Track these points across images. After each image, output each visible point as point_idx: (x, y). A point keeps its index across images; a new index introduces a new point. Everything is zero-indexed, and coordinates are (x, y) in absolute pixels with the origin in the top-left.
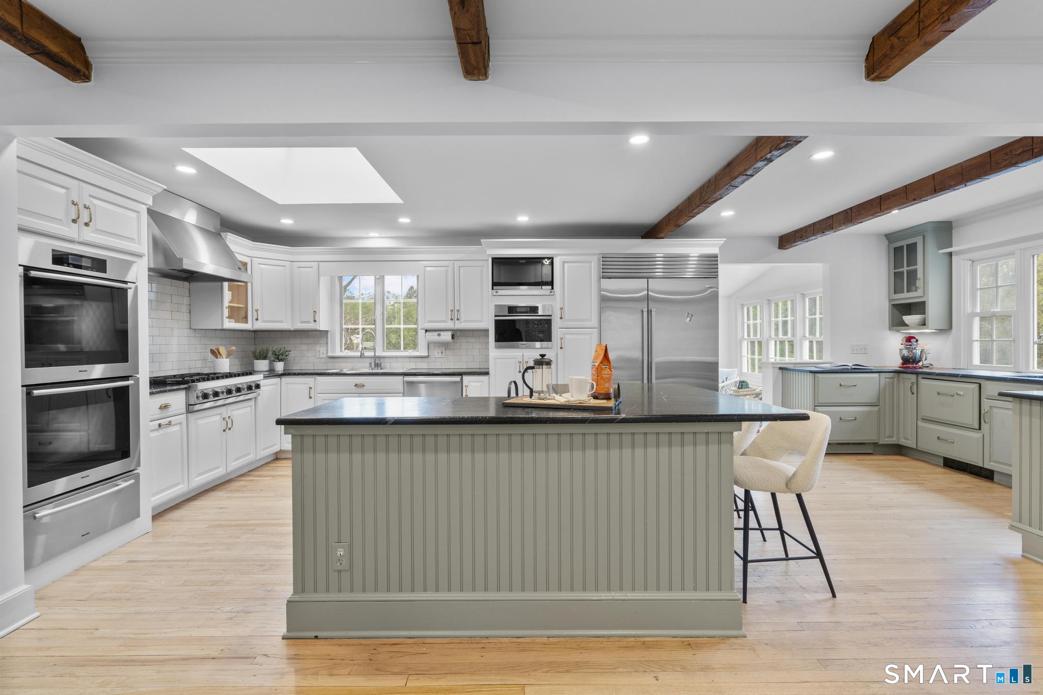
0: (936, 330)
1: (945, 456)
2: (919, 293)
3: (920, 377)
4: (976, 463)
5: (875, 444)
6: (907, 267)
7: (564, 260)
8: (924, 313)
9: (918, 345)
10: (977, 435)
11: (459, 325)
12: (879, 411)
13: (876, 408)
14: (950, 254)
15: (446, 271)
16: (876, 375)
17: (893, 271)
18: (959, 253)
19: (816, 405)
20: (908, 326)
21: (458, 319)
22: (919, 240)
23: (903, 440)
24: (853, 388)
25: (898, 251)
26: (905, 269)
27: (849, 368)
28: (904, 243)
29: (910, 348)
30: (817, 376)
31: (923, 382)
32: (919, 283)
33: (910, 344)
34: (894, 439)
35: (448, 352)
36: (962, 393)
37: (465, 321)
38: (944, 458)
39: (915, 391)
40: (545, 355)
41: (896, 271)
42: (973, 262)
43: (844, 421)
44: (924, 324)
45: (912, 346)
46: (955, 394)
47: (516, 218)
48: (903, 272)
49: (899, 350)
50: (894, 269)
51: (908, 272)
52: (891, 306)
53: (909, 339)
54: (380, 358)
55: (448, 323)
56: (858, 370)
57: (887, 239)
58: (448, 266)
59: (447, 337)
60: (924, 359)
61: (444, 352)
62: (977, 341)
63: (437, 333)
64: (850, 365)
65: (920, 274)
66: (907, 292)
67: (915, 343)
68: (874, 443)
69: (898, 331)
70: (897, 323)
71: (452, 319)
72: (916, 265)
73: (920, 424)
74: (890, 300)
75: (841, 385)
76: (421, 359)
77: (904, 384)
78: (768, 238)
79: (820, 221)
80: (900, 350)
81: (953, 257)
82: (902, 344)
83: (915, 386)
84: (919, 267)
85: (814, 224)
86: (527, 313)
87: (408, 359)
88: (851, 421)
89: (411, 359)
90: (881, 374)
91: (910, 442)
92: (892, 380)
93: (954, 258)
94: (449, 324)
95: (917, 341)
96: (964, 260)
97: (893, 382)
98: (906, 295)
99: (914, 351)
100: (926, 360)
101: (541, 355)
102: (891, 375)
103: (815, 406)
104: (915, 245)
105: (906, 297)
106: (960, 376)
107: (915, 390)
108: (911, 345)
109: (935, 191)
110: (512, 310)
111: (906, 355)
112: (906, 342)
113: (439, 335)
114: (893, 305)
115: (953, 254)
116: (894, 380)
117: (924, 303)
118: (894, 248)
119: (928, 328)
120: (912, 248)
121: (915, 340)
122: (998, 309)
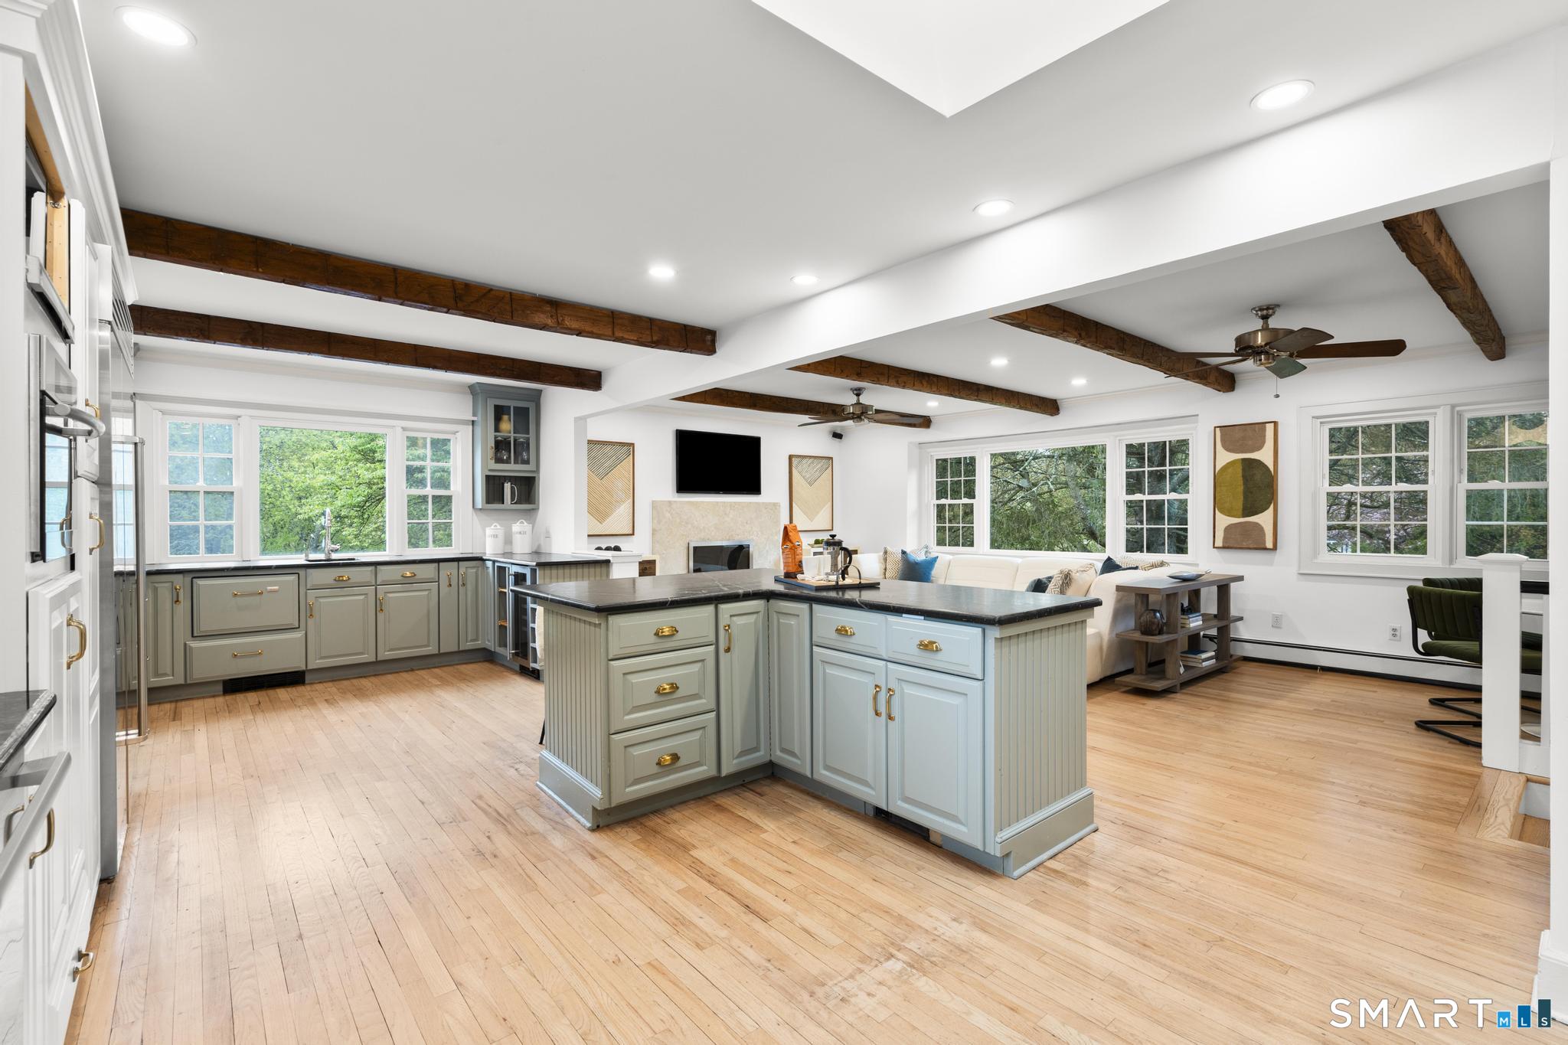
23: (152, 680)
31: (205, 583)
39: (181, 599)
40: (835, 536)
42: (162, 414)
46: (264, 591)
77: (155, 591)
81: (137, 401)
83: (181, 591)
91: (170, 678)
96: (154, 409)
101: (831, 536)
122: (201, 483)
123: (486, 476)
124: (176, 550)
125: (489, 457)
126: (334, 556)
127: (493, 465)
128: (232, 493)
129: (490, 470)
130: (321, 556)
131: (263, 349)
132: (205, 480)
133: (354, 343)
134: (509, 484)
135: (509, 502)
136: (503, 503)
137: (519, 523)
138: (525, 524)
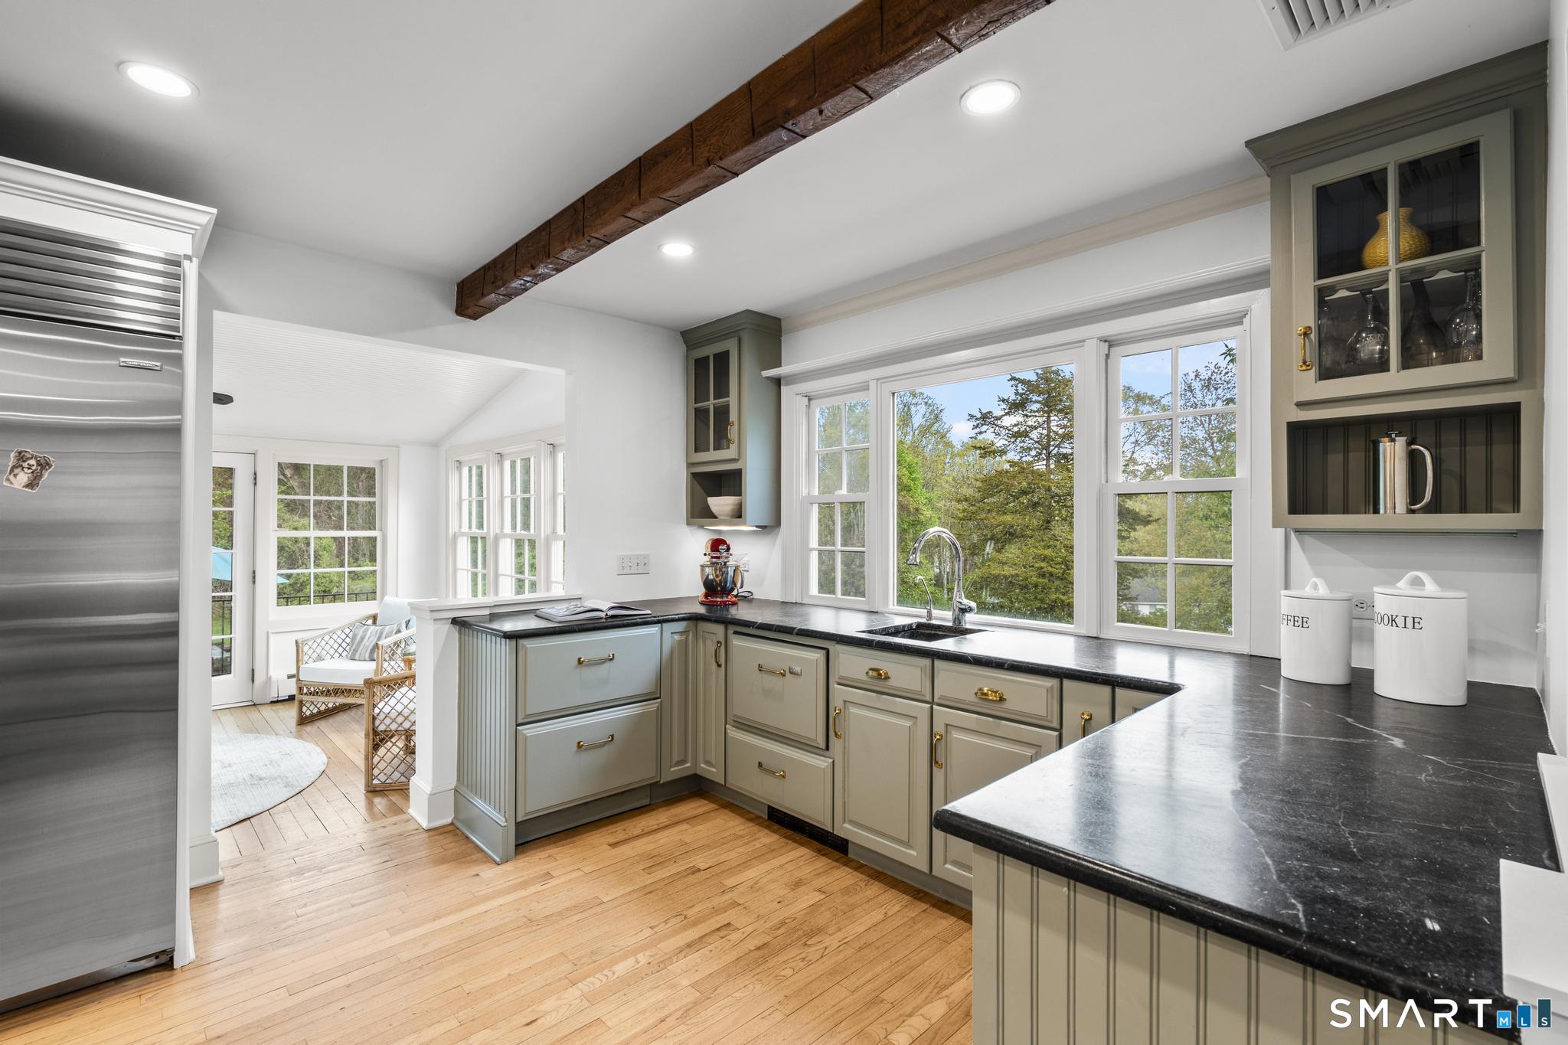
0: (757, 527)
1: (770, 804)
2: (733, 452)
3: (732, 629)
4: (820, 822)
5: (654, 786)
6: (714, 399)
8: (740, 495)
9: (731, 558)
10: (822, 763)
12: (661, 707)
13: (653, 706)
14: (777, 382)
16: (654, 630)
17: (693, 405)
18: (793, 379)
19: (520, 721)
20: (717, 518)
22: (731, 345)
23: (702, 765)
24: (607, 665)
25: (700, 365)
26: (711, 403)
27: (603, 615)
28: (710, 351)
29: (717, 563)
30: (523, 645)
31: (737, 642)
32: (733, 433)
33: (718, 554)
34: (689, 765)
36: (797, 669)
38: (769, 807)
39: (722, 661)
41: (698, 405)
42: (809, 400)
43: (587, 750)
44: (738, 514)
45: (721, 560)
46: (787, 671)
48: (708, 409)
49: (700, 567)
50: (695, 403)
51: (716, 409)
52: (689, 476)
53: (717, 545)
56: (621, 619)
57: (685, 342)
60: (739, 585)
62: (815, 549)
64: (604, 609)
65: (733, 416)
66: (714, 450)
67: (725, 554)
68: (651, 784)
69: (701, 527)
70: (700, 513)
72: (728, 396)
73: (733, 733)
74: (690, 465)
75: (580, 662)
77: (704, 643)
78: (424, 276)
80: (702, 566)
81: (783, 388)
82: (705, 554)
83: (723, 649)
84: (732, 400)
88: (604, 744)
90: (665, 625)
91: (714, 770)
92: (683, 638)
95: (728, 549)
96: (797, 394)
97: (686, 640)
98: (712, 455)
100: (742, 587)
102: (681, 626)
103: (518, 725)
104: (726, 357)
105: (715, 459)
106: (795, 631)
107: (723, 659)
108: (718, 558)
109: (753, 130)
111: (712, 577)
112: (712, 551)
114: (693, 474)
115: (782, 382)
116: (688, 636)
117: (739, 472)
118: (695, 360)
119: (745, 524)
120: (722, 359)
121: (725, 547)
122: (844, 491)
123: (1289, 427)
125: (1298, 361)
127: (1312, 387)
128: (863, 503)
129: (1301, 405)
134: (1401, 442)
135: (1401, 505)
136: (1376, 511)
137: (1403, 584)
138: (1430, 587)
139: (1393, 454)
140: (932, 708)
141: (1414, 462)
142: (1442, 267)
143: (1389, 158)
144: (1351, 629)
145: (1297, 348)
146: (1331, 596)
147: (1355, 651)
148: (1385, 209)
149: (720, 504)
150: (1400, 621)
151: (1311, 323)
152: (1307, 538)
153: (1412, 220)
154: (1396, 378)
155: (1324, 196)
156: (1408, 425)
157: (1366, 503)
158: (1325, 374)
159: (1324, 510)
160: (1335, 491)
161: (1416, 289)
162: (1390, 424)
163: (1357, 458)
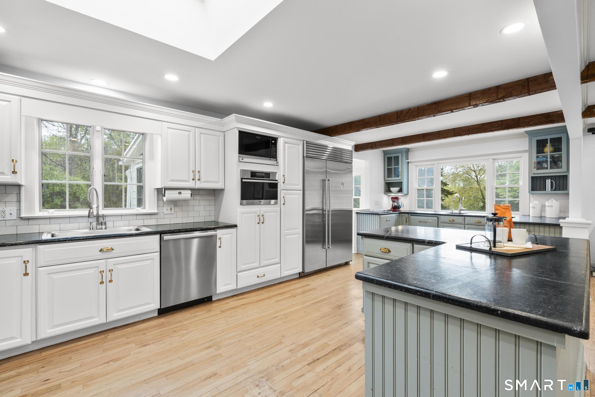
0: (405, 194)
2: (400, 178)
3: (409, 215)
6: (394, 166)
7: (286, 141)
8: (401, 187)
9: (399, 201)
11: (199, 185)
14: (408, 162)
15: (189, 135)
18: (411, 162)
20: (393, 192)
21: (199, 180)
22: (400, 155)
24: (389, 221)
25: (389, 159)
28: (393, 155)
30: (381, 216)
31: (412, 217)
32: (400, 174)
35: (177, 209)
36: (431, 221)
37: (205, 182)
41: (388, 167)
42: (416, 167)
44: (401, 191)
46: (428, 222)
47: (263, 104)
48: (392, 168)
49: (389, 203)
51: (394, 168)
52: (385, 183)
53: (394, 198)
54: (103, 216)
55: (189, 182)
57: (384, 153)
58: (190, 131)
59: (187, 195)
60: (402, 207)
61: (173, 209)
63: (178, 191)
65: (400, 170)
69: (389, 194)
70: (388, 191)
71: (193, 179)
72: (398, 165)
74: (385, 180)
76: (149, 217)
77: (402, 218)
79: (385, 140)
83: (408, 219)
84: (400, 167)
85: (381, 141)
86: (263, 177)
87: (135, 217)
89: (138, 217)
93: (410, 164)
94: (191, 183)
95: (398, 199)
96: (412, 166)
98: (393, 178)
99: (399, 203)
104: (398, 157)
105: (393, 179)
106: (430, 214)
110: (254, 174)
111: (396, 205)
113: (180, 193)
117: (402, 182)
118: (387, 157)
119: (402, 193)
120: (397, 158)
122: (426, 187)
123: (532, 177)
124: (419, 207)
125: (533, 167)
126: (462, 212)
127: (535, 171)
128: (432, 189)
129: (533, 174)
130: (457, 212)
131: (407, 144)
132: (427, 186)
133: (432, 135)
134: (550, 180)
135: (550, 190)
136: (546, 190)
137: (550, 201)
138: (554, 201)
139: (548, 182)
140: (465, 225)
141: (552, 183)
142: (556, 154)
143: (549, 137)
144: (542, 210)
145: (533, 165)
146: (538, 203)
147: (542, 213)
148: (548, 143)
149: (394, 189)
150: (550, 206)
151: (535, 161)
152: (533, 195)
153: (552, 146)
154: (549, 171)
155: (538, 142)
156: (551, 177)
157: (544, 189)
158: (537, 169)
159: (536, 190)
160: (538, 187)
161: (552, 157)
162: (548, 177)
163: (542, 182)
